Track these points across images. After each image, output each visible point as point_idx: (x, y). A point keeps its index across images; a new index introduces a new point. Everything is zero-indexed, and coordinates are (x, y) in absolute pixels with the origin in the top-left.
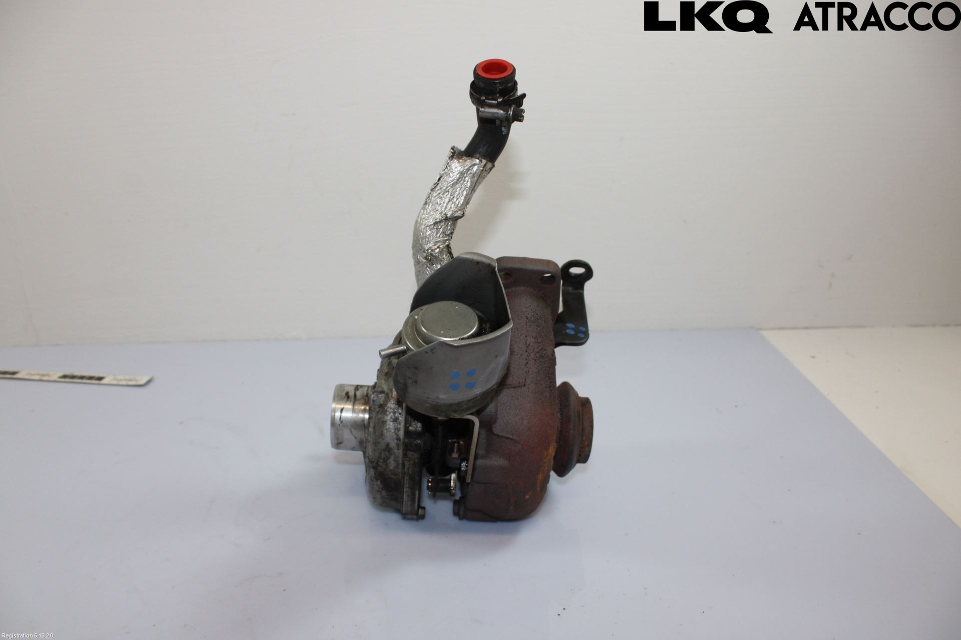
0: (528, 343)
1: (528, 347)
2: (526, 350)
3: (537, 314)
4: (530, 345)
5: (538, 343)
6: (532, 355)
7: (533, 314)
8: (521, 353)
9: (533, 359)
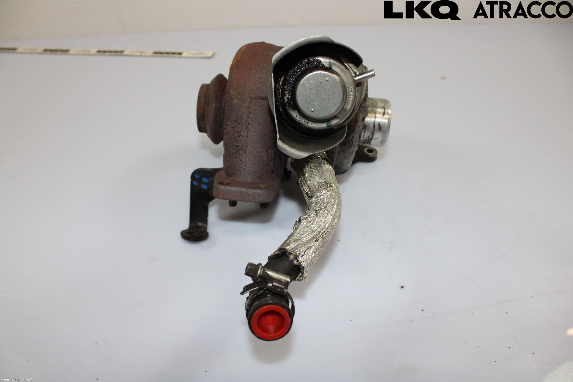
0: (246, 131)
1: (247, 127)
2: (248, 125)
3: (236, 157)
4: (245, 129)
5: (238, 132)
6: (244, 120)
7: (240, 157)
8: (253, 123)
9: (243, 118)
